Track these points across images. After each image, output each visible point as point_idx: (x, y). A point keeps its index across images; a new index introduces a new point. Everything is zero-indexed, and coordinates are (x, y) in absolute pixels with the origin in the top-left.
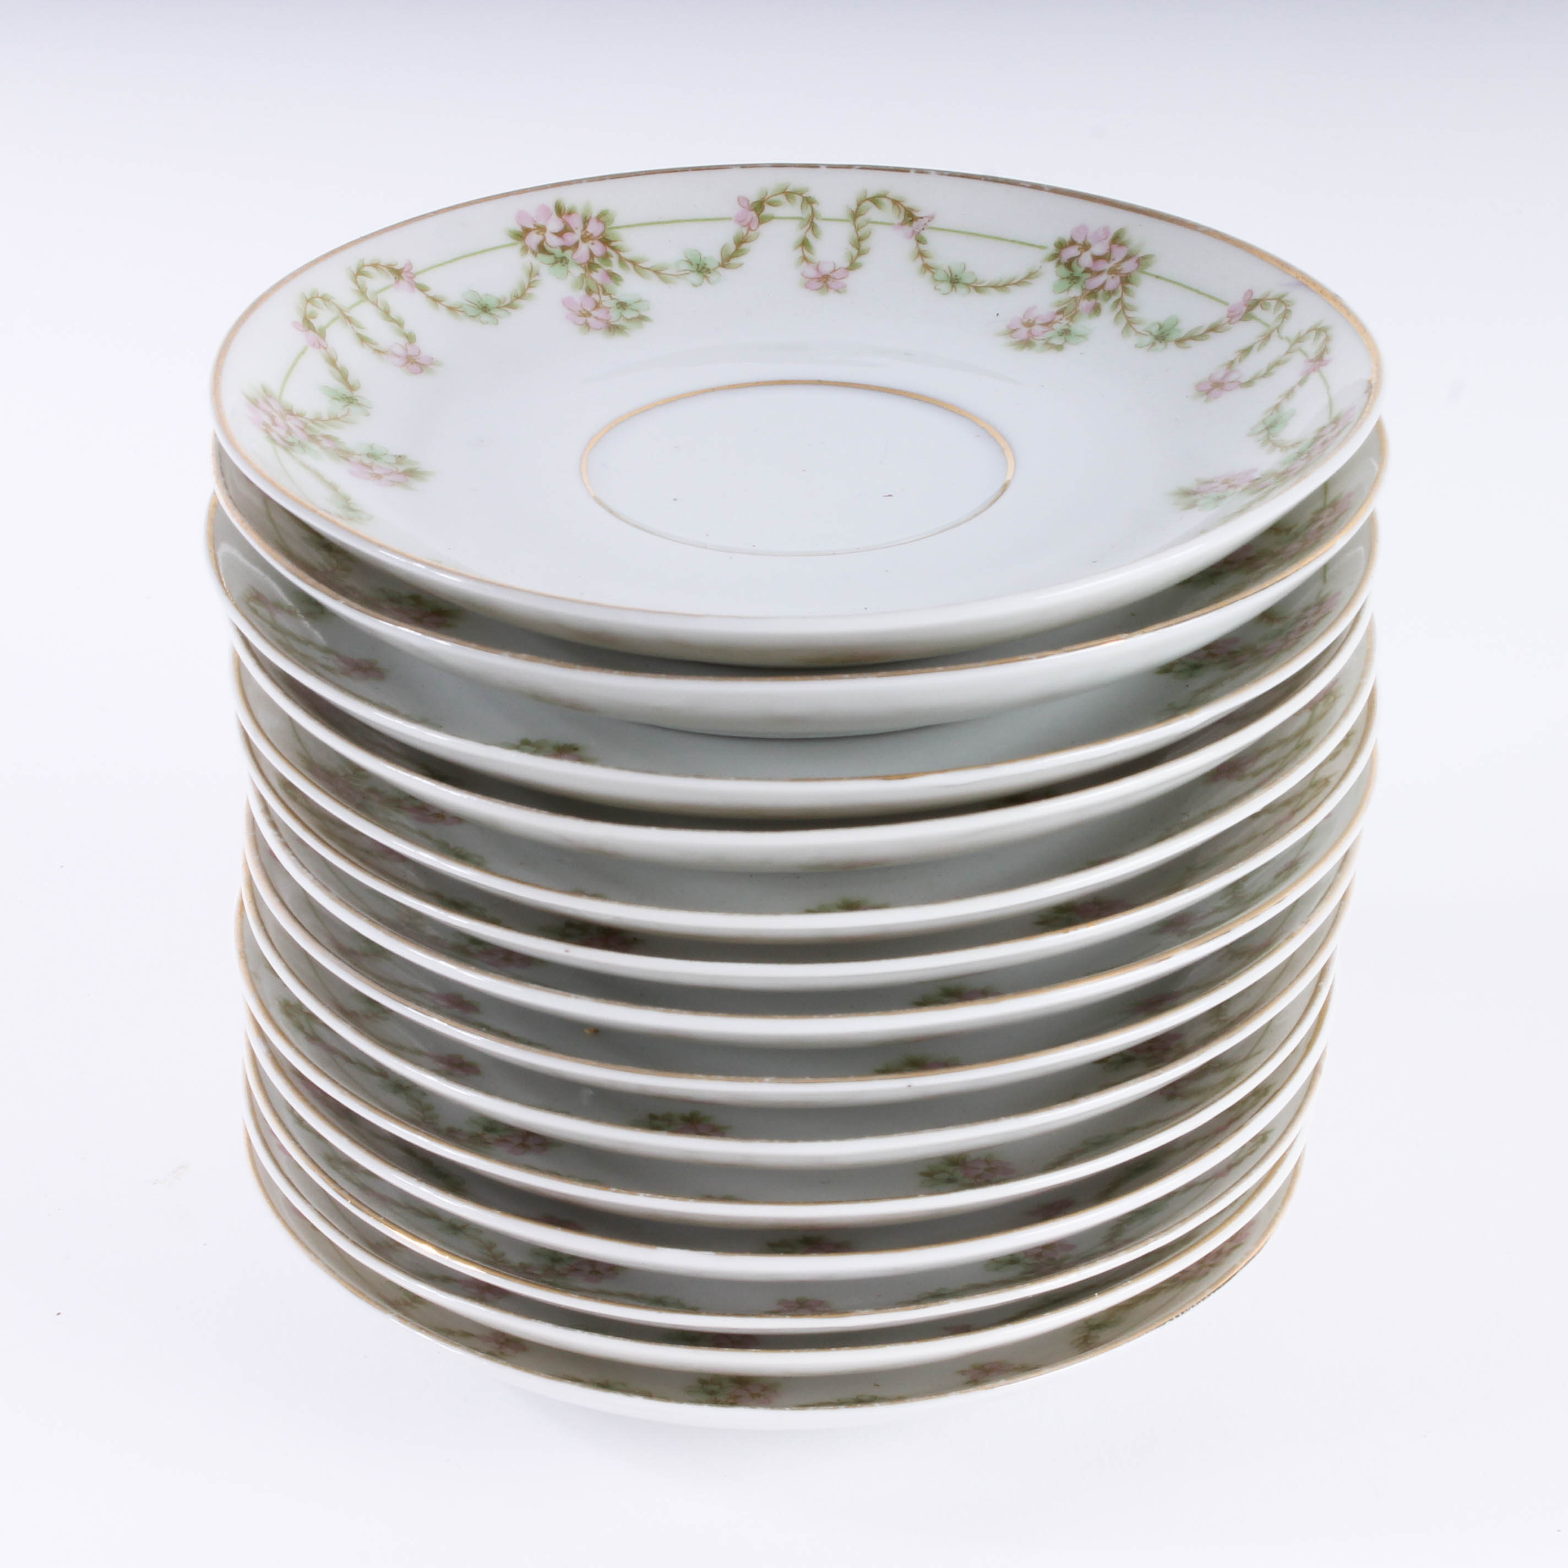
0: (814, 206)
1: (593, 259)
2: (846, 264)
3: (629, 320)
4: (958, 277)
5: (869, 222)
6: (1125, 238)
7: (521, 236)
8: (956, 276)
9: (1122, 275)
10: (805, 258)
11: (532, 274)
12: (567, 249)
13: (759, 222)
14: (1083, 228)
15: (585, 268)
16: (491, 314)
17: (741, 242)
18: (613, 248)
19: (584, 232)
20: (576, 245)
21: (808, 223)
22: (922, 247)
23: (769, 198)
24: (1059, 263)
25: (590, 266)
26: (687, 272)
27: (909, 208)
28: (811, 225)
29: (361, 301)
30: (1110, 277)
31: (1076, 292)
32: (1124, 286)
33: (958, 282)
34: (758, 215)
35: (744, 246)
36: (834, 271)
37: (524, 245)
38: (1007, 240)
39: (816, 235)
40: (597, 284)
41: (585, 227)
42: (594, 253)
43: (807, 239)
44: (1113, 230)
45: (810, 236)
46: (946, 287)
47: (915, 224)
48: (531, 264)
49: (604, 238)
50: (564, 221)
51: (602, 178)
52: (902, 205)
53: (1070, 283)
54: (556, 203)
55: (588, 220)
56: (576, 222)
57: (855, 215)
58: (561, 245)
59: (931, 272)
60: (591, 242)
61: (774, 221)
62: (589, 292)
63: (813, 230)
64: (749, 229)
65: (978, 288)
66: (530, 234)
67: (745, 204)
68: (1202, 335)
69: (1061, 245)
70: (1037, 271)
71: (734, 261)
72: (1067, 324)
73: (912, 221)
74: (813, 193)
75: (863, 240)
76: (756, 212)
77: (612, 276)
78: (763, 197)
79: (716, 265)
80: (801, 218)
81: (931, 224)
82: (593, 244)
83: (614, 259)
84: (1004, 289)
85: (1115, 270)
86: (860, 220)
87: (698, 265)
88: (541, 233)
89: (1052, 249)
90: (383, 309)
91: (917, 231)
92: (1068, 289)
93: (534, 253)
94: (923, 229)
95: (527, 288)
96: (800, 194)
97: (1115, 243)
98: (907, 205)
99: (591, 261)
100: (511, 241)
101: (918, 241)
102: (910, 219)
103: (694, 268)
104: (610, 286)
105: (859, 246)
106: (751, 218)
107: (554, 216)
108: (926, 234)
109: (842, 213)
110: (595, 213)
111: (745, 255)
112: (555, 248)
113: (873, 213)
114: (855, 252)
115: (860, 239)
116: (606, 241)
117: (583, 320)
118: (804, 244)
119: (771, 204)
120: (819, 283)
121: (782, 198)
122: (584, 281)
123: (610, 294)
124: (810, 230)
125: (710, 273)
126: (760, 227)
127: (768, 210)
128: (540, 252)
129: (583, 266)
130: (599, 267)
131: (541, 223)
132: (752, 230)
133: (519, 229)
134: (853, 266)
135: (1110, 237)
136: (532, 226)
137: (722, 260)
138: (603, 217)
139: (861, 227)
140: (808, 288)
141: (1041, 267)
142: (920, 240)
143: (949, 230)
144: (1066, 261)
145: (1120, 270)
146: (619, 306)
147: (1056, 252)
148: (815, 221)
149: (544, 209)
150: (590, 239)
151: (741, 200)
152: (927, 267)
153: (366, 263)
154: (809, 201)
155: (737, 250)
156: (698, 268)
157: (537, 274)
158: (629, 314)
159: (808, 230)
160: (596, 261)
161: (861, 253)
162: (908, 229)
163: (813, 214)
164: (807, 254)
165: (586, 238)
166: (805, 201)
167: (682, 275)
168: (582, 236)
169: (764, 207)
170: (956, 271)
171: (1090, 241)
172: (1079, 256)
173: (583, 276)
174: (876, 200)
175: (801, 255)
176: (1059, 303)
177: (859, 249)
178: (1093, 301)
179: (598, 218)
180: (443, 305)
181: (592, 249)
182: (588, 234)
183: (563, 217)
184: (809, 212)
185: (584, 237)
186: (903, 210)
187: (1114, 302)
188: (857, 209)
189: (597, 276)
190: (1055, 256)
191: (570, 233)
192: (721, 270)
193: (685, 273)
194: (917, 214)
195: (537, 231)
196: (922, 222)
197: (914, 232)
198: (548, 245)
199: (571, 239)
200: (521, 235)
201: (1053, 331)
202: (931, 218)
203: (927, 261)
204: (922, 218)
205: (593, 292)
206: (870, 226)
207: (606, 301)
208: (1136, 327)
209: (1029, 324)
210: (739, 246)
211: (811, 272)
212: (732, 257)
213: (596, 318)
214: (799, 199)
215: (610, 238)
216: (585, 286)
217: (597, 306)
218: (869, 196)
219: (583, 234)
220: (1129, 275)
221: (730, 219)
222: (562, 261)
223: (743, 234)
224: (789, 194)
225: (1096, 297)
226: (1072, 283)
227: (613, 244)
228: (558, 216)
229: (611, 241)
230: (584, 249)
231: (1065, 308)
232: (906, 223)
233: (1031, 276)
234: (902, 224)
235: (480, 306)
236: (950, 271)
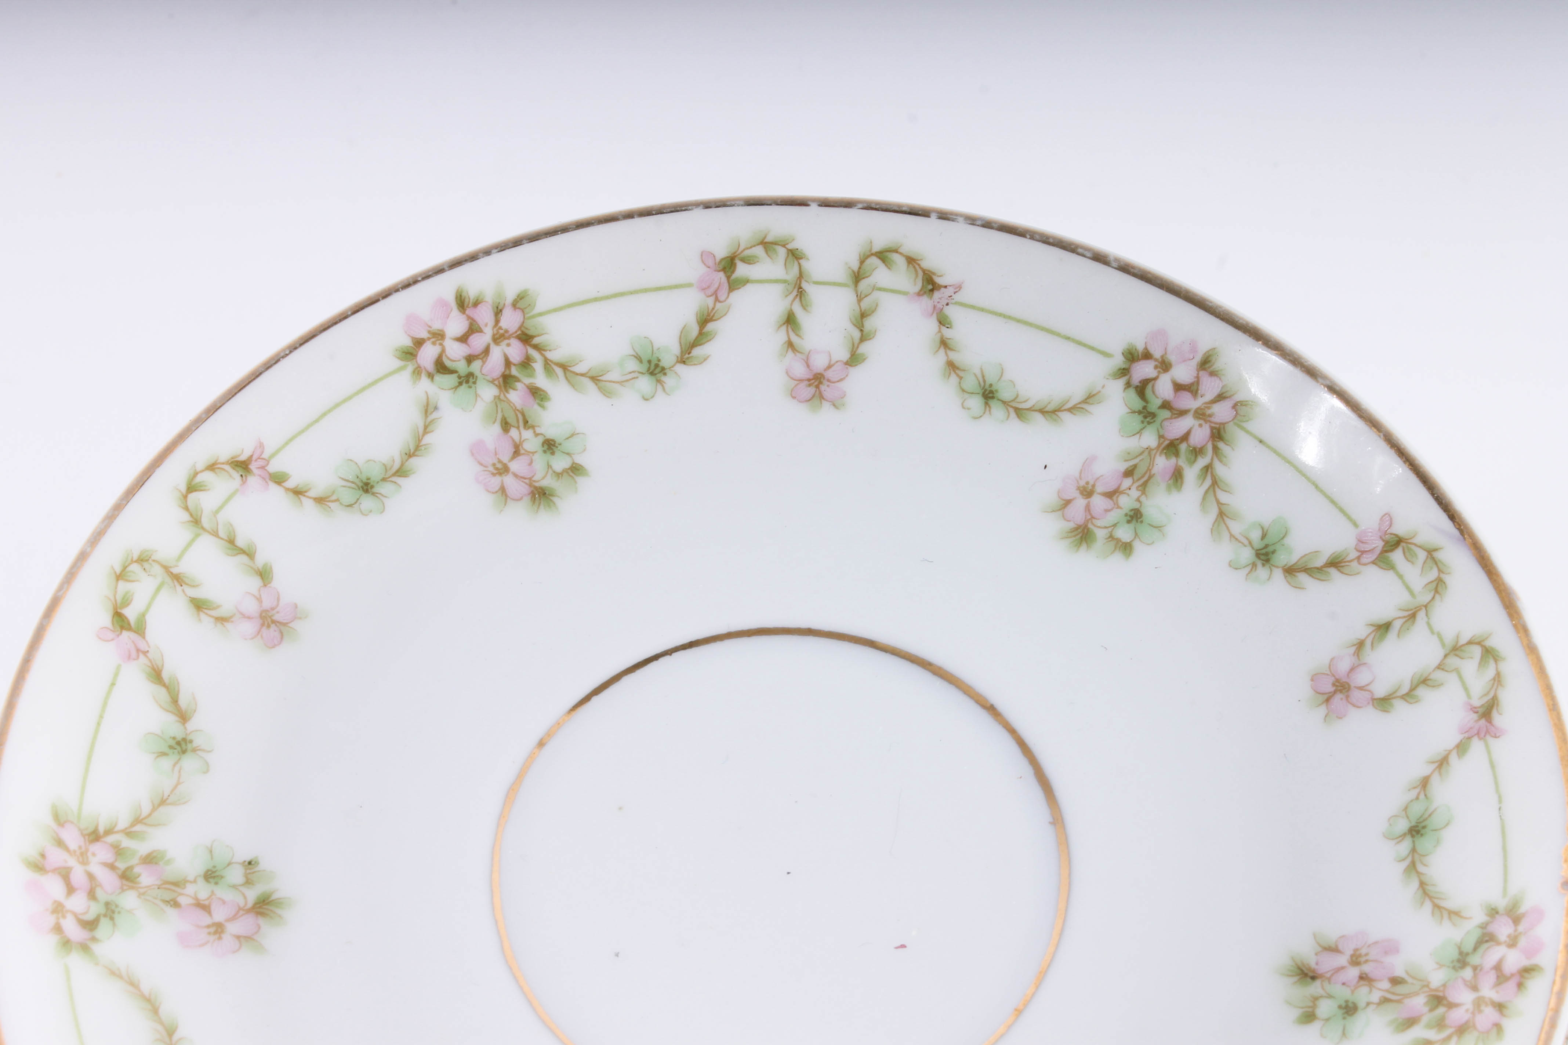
0: (802, 262)
1: (510, 370)
2: (845, 355)
3: (559, 475)
4: (993, 389)
5: (875, 288)
6: (1218, 365)
7: (411, 354)
8: (991, 385)
9: (1213, 425)
10: (790, 345)
11: (429, 409)
12: (474, 360)
13: (730, 287)
14: (1160, 334)
15: (499, 387)
16: (373, 494)
17: (705, 319)
18: (536, 347)
19: (495, 329)
20: (487, 351)
21: (794, 288)
22: (947, 333)
23: (742, 252)
24: (1128, 385)
25: (506, 381)
26: (633, 375)
27: (929, 271)
28: (798, 292)
29: (197, 536)
30: (1197, 423)
31: (1149, 439)
32: (1215, 443)
33: (993, 398)
34: (728, 278)
35: (710, 326)
36: (829, 367)
37: (416, 366)
38: (1058, 334)
39: (805, 307)
40: (516, 410)
41: (497, 321)
42: (512, 359)
43: (793, 314)
44: (1203, 348)
45: (797, 309)
46: (976, 403)
47: (937, 295)
48: (426, 393)
49: (524, 333)
50: (469, 318)
51: (516, 243)
52: (919, 265)
53: (1143, 422)
54: (457, 291)
55: (501, 311)
56: (484, 316)
57: (857, 277)
58: (465, 354)
59: (958, 375)
60: (506, 341)
61: (749, 286)
62: (506, 426)
63: (801, 298)
64: (717, 300)
65: (1020, 412)
66: (425, 345)
67: (710, 262)
68: (1320, 569)
69: (1133, 356)
70: (1099, 392)
71: (697, 352)
72: (1138, 500)
73: (932, 290)
74: (800, 244)
75: (869, 315)
76: (725, 273)
77: (536, 393)
78: (733, 251)
79: (674, 359)
80: (785, 281)
81: (957, 297)
82: (508, 345)
83: (538, 366)
84: (1054, 416)
85: (1204, 414)
86: (863, 285)
87: (649, 362)
88: (438, 342)
89: (1119, 361)
90: (226, 538)
91: (939, 306)
92: (1139, 432)
93: (431, 376)
94: (947, 304)
95: (423, 435)
96: (784, 246)
97: (1204, 369)
98: (925, 264)
99: (507, 372)
100: (398, 363)
101: (940, 323)
102: (930, 287)
103: (644, 368)
104: (535, 411)
105: (863, 326)
106: (718, 284)
107: (455, 312)
108: (952, 312)
109: (840, 274)
110: (510, 296)
111: (711, 342)
112: (459, 361)
113: (881, 275)
114: (857, 334)
115: (863, 315)
116: (525, 338)
117: (496, 481)
118: (790, 321)
119: (743, 260)
120: (809, 389)
121: (759, 251)
122: (499, 406)
123: (533, 427)
124: (798, 299)
125: (665, 374)
126: (732, 294)
127: (742, 270)
128: (438, 371)
129: (496, 382)
130: (518, 380)
131: (437, 326)
132: (720, 302)
133: (407, 342)
134: (854, 359)
135: (1199, 358)
136: (424, 335)
137: (682, 352)
138: (521, 302)
139: (866, 296)
140: (794, 398)
141: (1103, 387)
142: (943, 322)
143: (982, 310)
144: (1138, 384)
145: (1210, 416)
146: (546, 447)
147: (1124, 366)
148: (804, 285)
149: (442, 303)
150: (505, 339)
151: (705, 256)
152: (952, 367)
153: (198, 469)
154: (795, 255)
155: (701, 333)
156: (649, 369)
157: (436, 408)
158: (560, 463)
159: (794, 299)
160: (514, 371)
161: (864, 337)
162: (926, 302)
163: (801, 276)
164: (794, 338)
165: (498, 338)
166: (790, 255)
167: (627, 381)
168: (494, 335)
169: (735, 264)
170: (991, 378)
171: (1172, 358)
172: (1155, 379)
173: (497, 398)
174: (884, 256)
175: (785, 339)
176: (1128, 455)
177: (861, 330)
178: (1173, 460)
179: (515, 305)
180: (308, 497)
181: (507, 353)
182: (501, 332)
183: (467, 312)
184: (795, 271)
185: (497, 336)
186: (920, 273)
187: (1202, 470)
188: (860, 268)
189: (516, 396)
190: (1124, 372)
191: (478, 334)
192: (680, 368)
193: (632, 377)
194: (939, 281)
195: (433, 340)
196: (949, 291)
197: (935, 307)
198: (448, 358)
199: (479, 342)
200: (409, 354)
201: (1119, 510)
202: (958, 288)
203: (953, 356)
204: (946, 287)
205: (511, 426)
206: (876, 294)
207: (531, 443)
208: (1231, 524)
209: (1087, 492)
210: (704, 328)
211: (800, 370)
212: (695, 344)
213: (516, 475)
214: (782, 252)
215: (531, 332)
216: (500, 416)
217: (517, 451)
218: (876, 248)
219: (495, 332)
220: (1222, 426)
221: (689, 285)
222: (468, 379)
223: (708, 308)
224: (768, 245)
225: (1177, 454)
226: (1145, 424)
227: (536, 341)
228: (460, 311)
229: (532, 337)
230: (497, 354)
231: (1135, 466)
232: (925, 292)
233: (1090, 398)
234: (920, 294)
235: (360, 484)
236: (983, 377)
